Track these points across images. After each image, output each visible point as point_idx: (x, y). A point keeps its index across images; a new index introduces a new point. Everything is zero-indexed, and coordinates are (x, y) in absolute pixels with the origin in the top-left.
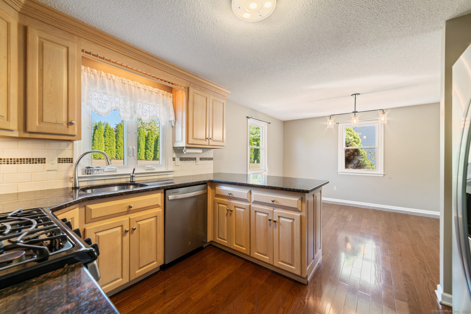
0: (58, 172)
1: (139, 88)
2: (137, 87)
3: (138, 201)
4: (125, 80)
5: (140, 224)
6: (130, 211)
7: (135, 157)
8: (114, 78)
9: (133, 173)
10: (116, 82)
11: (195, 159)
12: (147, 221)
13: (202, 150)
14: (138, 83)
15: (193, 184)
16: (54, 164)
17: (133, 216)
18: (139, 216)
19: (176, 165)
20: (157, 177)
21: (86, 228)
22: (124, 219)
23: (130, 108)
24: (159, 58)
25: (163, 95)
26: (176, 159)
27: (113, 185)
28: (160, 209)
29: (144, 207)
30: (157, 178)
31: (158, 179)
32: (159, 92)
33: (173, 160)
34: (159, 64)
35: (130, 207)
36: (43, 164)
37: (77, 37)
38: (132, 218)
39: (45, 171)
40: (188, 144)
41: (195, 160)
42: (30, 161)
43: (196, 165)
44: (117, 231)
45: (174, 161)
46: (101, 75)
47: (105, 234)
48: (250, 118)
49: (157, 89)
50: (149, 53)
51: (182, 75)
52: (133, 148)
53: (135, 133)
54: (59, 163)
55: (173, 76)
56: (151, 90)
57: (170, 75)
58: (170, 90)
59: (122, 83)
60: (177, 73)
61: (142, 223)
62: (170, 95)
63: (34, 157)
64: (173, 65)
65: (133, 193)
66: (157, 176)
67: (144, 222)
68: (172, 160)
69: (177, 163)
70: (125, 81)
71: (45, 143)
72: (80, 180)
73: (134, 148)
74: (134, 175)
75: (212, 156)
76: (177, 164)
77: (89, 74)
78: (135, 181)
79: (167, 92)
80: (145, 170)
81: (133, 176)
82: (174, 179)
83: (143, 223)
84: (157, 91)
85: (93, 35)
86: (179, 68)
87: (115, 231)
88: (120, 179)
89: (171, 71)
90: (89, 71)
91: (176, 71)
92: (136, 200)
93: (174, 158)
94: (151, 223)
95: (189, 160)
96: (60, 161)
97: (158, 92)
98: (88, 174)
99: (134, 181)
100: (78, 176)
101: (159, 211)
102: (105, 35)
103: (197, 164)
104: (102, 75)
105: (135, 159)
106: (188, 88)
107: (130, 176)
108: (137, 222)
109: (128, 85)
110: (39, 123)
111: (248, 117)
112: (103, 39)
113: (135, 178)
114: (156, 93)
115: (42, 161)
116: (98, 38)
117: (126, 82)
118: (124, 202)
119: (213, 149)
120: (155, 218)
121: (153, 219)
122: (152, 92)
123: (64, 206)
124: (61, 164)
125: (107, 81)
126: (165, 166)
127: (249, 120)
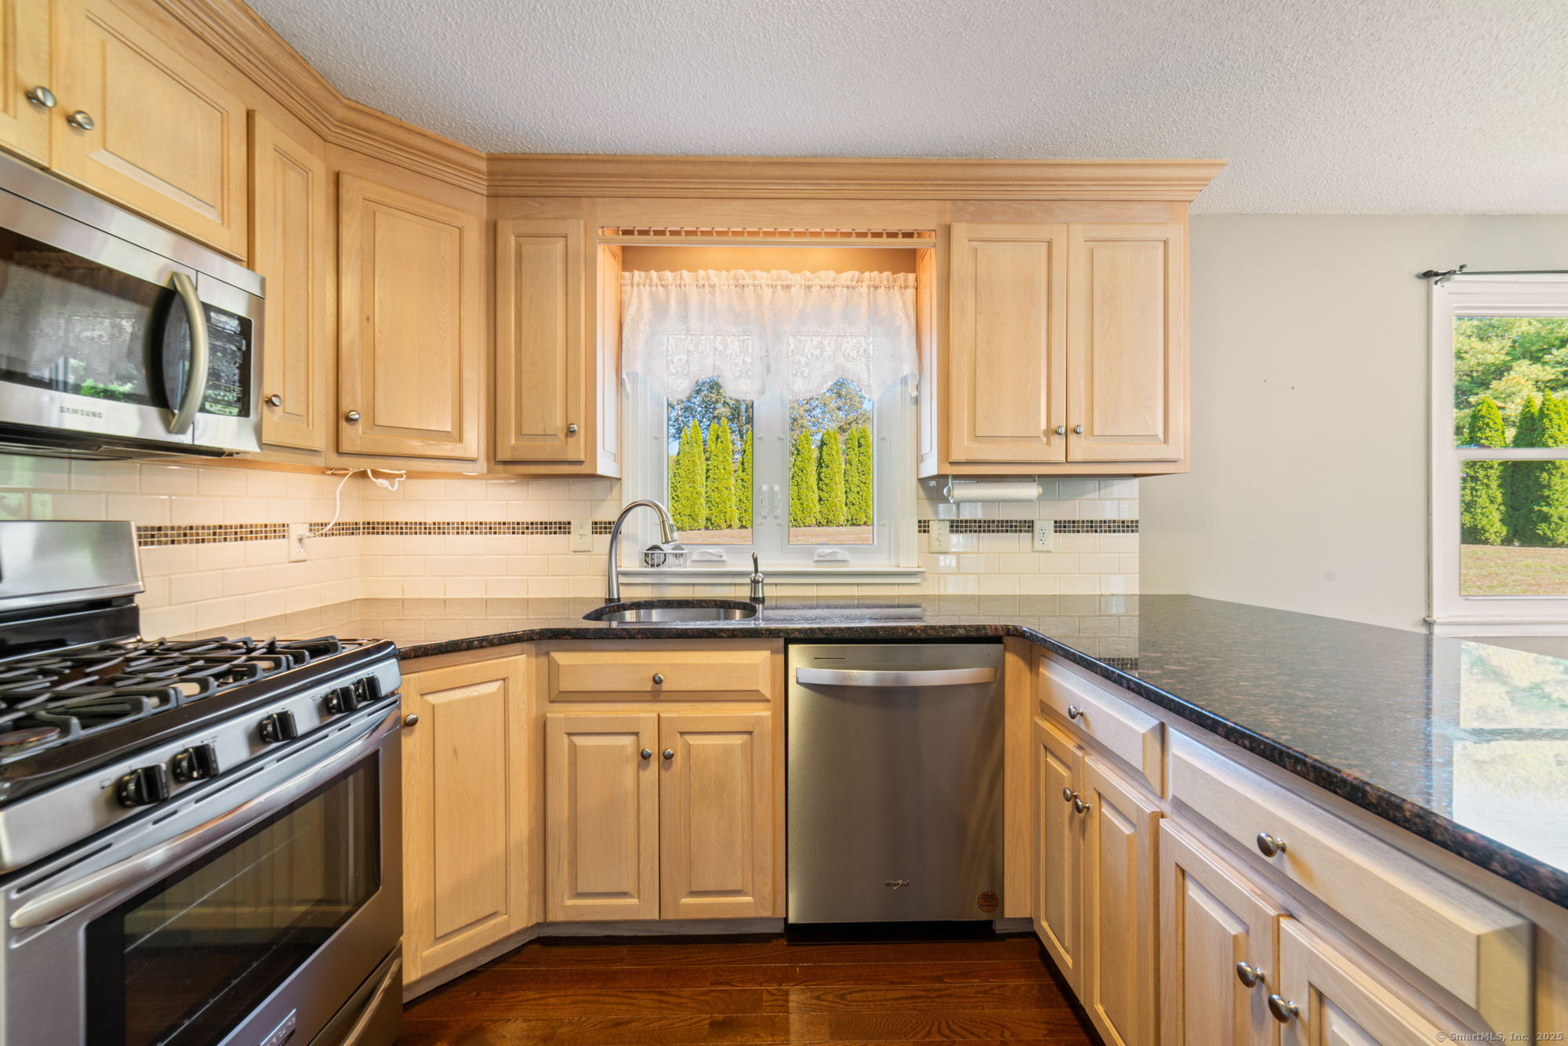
0: (593, 557)
1: (788, 287)
2: (780, 287)
3: (685, 664)
4: (745, 274)
5: (691, 743)
6: (663, 694)
7: (780, 517)
8: (715, 280)
9: (756, 571)
10: (717, 289)
11: (1028, 526)
12: (716, 742)
13: (1039, 484)
14: (785, 273)
15: (911, 634)
16: (585, 535)
17: (671, 711)
18: (688, 717)
19: (933, 550)
20: (854, 591)
21: (548, 715)
22: (642, 715)
23: (759, 359)
24: (806, 160)
25: (876, 288)
26: (935, 526)
27: (704, 604)
28: (766, 710)
29: (707, 689)
30: (856, 594)
31: (859, 598)
32: (857, 282)
33: (920, 531)
34: (814, 182)
35: (657, 681)
36: (567, 535)
37: (587, 199)
38: (667, 717)
39: (570, 553)
40: (951, 463)
41: (1029, 532)
42: (546, 527)
43: (1037, 555)
44: (623, 746)
45: (926, 534)
46: (682, 282)
47: (590, 746)
48: (1449, 273)
49: (850, 273)
50: (771, 156)
51: (912, 185)
52: (771, 489)
53: (780, 439)
54: (594, 535)
55: (879, 202)
56: (830, 283)
57: (863, 204)
58: (908, 260)
59: (736, 286)
60: (889, 188)
61: (698, 742)
62: (906, 281)
63: (553, 520)
64: (867, 161)
65: (665, 638)
66: (856, 587)
67: (706, 742)
68: (917, 529)
69: (938, 542)
70: (744, 279)
71: (569, 485)
72: (622, 580)
73: (776, 488)
74: (760, 577)
75: (1128, 513)
76: (935, 547)
77: (654, 289)
78: (763, 598)
79: (889, 273)
80: (812, 563)
81: (755, 582)
82: (923, 605)
83: (702, 743)
84: (852, 281)
85: (616, 176)
86: (892, 161)
87: (617, 746)
88: (733, 587)
89: (863, 188)
90: (655, 280)
91: (884, 179)
92: (680, 662)
93: (925, 522)
94: (728, 750)
95: (998, 531)
96: (596, 528)
97: (854, 283)
98: (653, 566)
99: (759, 598)
100: (619, 569)
101: (760, 716)
102: (641, 162)
103: (1038, 545)
104: (684, 280)
105: (779, 525)
106: (948, 230)
107: (748, 581)
108: (682, 734)
109: (752, 288)
110: (516, 439)
111: (1428, 275)
112: (638, 176)
113: (765, 588)
114: (848, 287)
115: (564, 528)
116: (628, 179)
117: (747, 282)
118: (643, 662)
119: (1138, 480)
120: (746, 737)
121: (737, 740)
122: (834, 287)
123: (464, 644)
124: (598, 535)
125: (693, 294)
126: (890, 551)
127: (1439, 290)
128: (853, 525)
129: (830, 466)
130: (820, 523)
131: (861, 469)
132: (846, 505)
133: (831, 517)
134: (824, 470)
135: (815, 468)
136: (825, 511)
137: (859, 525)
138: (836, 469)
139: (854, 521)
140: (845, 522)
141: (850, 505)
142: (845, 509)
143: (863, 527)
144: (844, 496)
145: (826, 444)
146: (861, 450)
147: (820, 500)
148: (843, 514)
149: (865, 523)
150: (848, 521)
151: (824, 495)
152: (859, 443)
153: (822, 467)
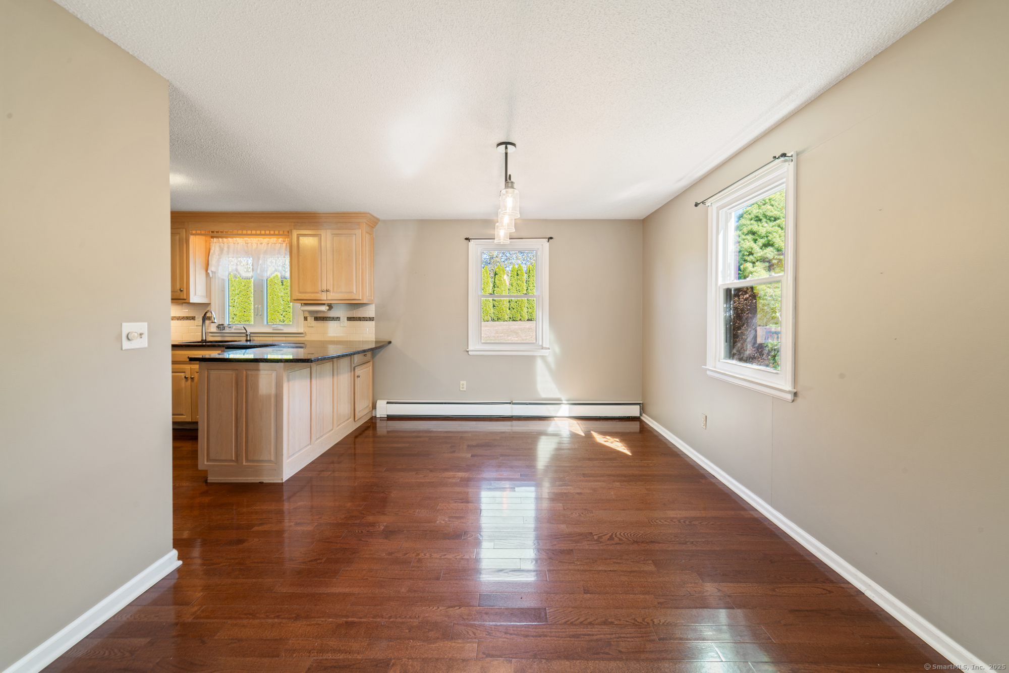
19: (310, 326)
26: (309, 318)
41: (339, 320)
43: (341, 328)
45: (307, 321)
48: (470, 239)
69: (312, 323)
75: (371, 315)
77: (220, 243)
103: (341, 325)
111: (466, 239)
128: (513, 320)
129: (500, 287)
130: (494, 319)
131: (518, 289)
132: (509, 309)
133: (500, 316)
134: (495, 289)
135: (491, 288)
136: (496, 313)
137: (517, 321)
138: (503, 289)
139: (514, 318)
140: (509, 319)
141: (512, 309)
142: (508, 311)
143: (519, 322)
144: (508, 304)
145: (497, 274)
146: (518, 277)
147: (494, 306)
148: (507, 314)
149: (520, 320)
150: (510, 318)
151: (496, 304)
152: (517, 274)
153: (495, 287)
